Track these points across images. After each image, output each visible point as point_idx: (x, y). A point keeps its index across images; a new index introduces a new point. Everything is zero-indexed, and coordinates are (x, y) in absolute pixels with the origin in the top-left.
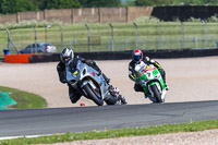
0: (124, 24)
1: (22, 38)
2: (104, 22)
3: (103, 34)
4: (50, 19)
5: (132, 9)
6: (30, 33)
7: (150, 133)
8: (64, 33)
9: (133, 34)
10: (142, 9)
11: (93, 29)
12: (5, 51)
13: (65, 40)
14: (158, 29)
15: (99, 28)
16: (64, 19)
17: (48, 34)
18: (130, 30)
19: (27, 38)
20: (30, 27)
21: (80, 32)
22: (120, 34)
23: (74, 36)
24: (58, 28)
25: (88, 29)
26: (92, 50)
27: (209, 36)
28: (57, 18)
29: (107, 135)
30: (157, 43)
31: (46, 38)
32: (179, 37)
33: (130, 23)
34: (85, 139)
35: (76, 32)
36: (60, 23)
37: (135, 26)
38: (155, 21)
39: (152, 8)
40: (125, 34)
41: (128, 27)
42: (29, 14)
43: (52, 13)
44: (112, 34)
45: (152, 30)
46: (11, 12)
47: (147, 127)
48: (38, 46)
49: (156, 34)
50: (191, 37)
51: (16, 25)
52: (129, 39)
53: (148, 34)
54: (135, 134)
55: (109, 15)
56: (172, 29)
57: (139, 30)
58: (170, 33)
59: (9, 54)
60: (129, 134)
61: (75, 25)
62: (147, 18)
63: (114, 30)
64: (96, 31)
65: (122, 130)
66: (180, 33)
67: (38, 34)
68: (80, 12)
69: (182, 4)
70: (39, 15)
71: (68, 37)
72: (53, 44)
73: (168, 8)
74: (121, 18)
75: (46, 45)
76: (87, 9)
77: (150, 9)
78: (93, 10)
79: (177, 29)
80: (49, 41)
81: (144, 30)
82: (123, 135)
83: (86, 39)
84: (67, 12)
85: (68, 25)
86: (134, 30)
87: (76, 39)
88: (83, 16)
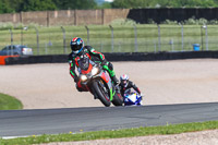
0: (100, 26)
2: (80, 24)
4: (26, 21)
5: (108, 12)
6: (7, 35)
7: (126, 136)
8: (40, 35)
9: (109, 37)
10: (118, 11)
11: (69, 31)
13: (41, 42)
14: (134, 32)
15: (75, 30)
16: (40, 21)
17: (25, 36)
18: (106, 32)
19: (3, 41)
20: (6, 29)
21: (56, 34)
22: (95, 36)
23: (50, 38)
24: (33, 30)
25: (64, 31)
26: (68, 52)
27: (186, 39)
28: (32, 20)
29: (83, 138)
30: (132, 45)
31: (22, 40)
32: (155, 40)
33: (106, 25)
34: (61, 141)
35: (52, 34)
36: (36, 25)
37: (111, 28)
38: (131, 23)
39: (128, 11)
40: (100, 36)
41: (104, 29)
42: (6, 16)
43: (29, 15)
44: (88, 37)
45: (127, 33)
47: (123, 130)
48: (14, 47)
49: (132, 36)
50: (167, 39)
52: (105, 41)
53: (123, 36)
54: (111, 137)
55: (85, 17)
56: (148, 32)
57: (115, 32)
58: (146, 36)
60: (104, 137)
61: (51, 27)
62: (123, 20)
63: (90, 32)
64: (71, 33)
65: (97, 133)
66: (156, 36)
67: (14, 37)
68: (56, 14)
69: (158, 6)
70: (15, 17)
71: (44, 39)
72: (29, 46)
73: (145, 10)
74: (97, 21)
75: (22, 48)
76: (63, 12)
77: (126, 11)
78: (69, 12)
79: (153, 31)
80: (25, 43)
81: (120, 32)
82: (99, 137)
83: (62, 41)
84: (43, 15)
85: (44, 28)
86: (110, 32)
87: (52, 42)
88: (59, 18)
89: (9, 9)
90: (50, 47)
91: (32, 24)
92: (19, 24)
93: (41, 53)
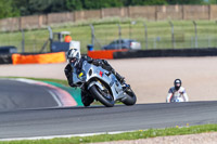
0: (207, 22)
1: (106, 34)
2: (188, 19)
3: (186, 31)
4: (134, 15)
6: (114, 29)
8: (148, 30)
9: (215, 32)
11: (177, 25)
12: (89, 48)
13: (149, 36)
15: (183, 25)
16: (148, 16)
17: (132, 31)
19: (111, 35)
20: (114, 23)
21: (164, 29)
22: (202, 31)
23: (159, 32)
24: (141, 25)
25: (172, 25)
26: (177, 46)
28: (140, 15)
29: (189, 131)
31: (130, 34)
33: (212, 20)
34: (168, 134)
35: (159, 29)
36: (145, 20)
40: (207, 31)
41: (210, 24)
42: (113, 10)
43: (137, 9)
44: (196, 31)
46: (95, 8)
48: (122, 42)
51: (100, 21)
55: (193, 13)
59: (93, 50)
60: (210, 130)
61: (159, 22)
63: (198, 27)
64: (180, 28)
65: (203, 126)
67: (123, 31)
68: (164, 9)
70: (123, 11)
71: (151, 33)
72: (137, 41)
74: (205, 16)
75: (130, 42)
76: (171, 7)
78: (177, 8)
80: (134, 37)
82: (204, 131)
83: (170, 36)
84: (151, 9)
85: (152, 22)
87: (161, 36)
88: (167, 13)
89: (117, 3)
90: (158, 42)
91: (140, 19)
92: (127, 19)
93: (149, 48)
